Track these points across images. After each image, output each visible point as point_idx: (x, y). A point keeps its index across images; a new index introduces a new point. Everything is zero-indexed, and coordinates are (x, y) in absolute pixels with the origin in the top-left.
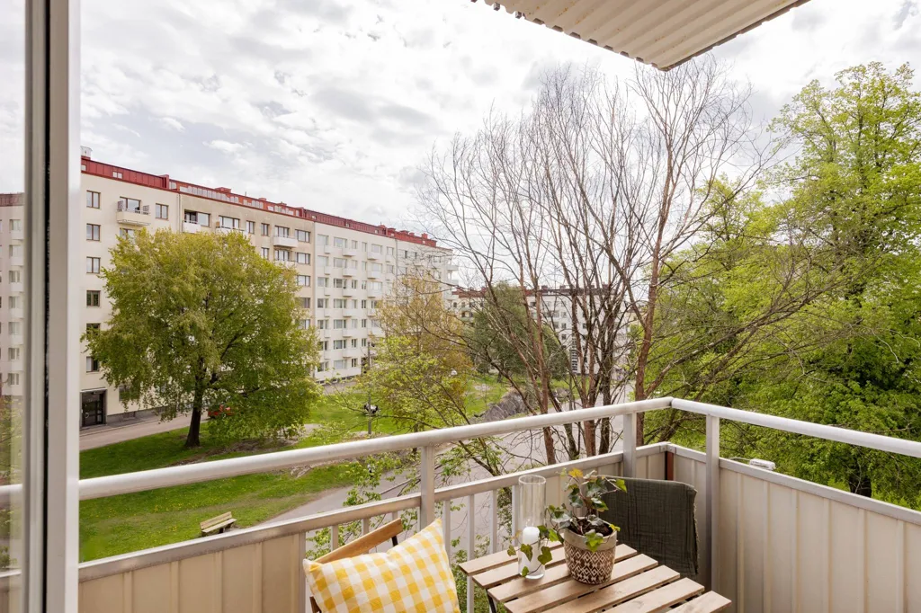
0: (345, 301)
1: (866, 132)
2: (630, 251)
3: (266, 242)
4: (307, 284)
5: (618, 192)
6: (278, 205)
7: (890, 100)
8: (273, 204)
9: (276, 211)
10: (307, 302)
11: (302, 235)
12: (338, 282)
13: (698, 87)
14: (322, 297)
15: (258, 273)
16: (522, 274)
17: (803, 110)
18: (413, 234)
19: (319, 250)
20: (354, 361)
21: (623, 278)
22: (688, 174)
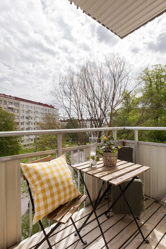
0: (29, 123)
1: (158, 80)
2: (105, 107)
3: (5, 106)
4: (18, 118)
5: (102, 92)
6: (9, 96)
7: (163, 73)
8: (7, 96)
9: (8, 97)
10: (18, 123)
11: (16, 104)
12: (27, 118)
13: (121, 66)
14: (22, 122)
15: (3, 115)
16: (78, 113)
17: (145, 75)
18: (48, 105)
19: (21, 109)
20: (32, 140)
21: (104, 114)
22: (119, 88)
